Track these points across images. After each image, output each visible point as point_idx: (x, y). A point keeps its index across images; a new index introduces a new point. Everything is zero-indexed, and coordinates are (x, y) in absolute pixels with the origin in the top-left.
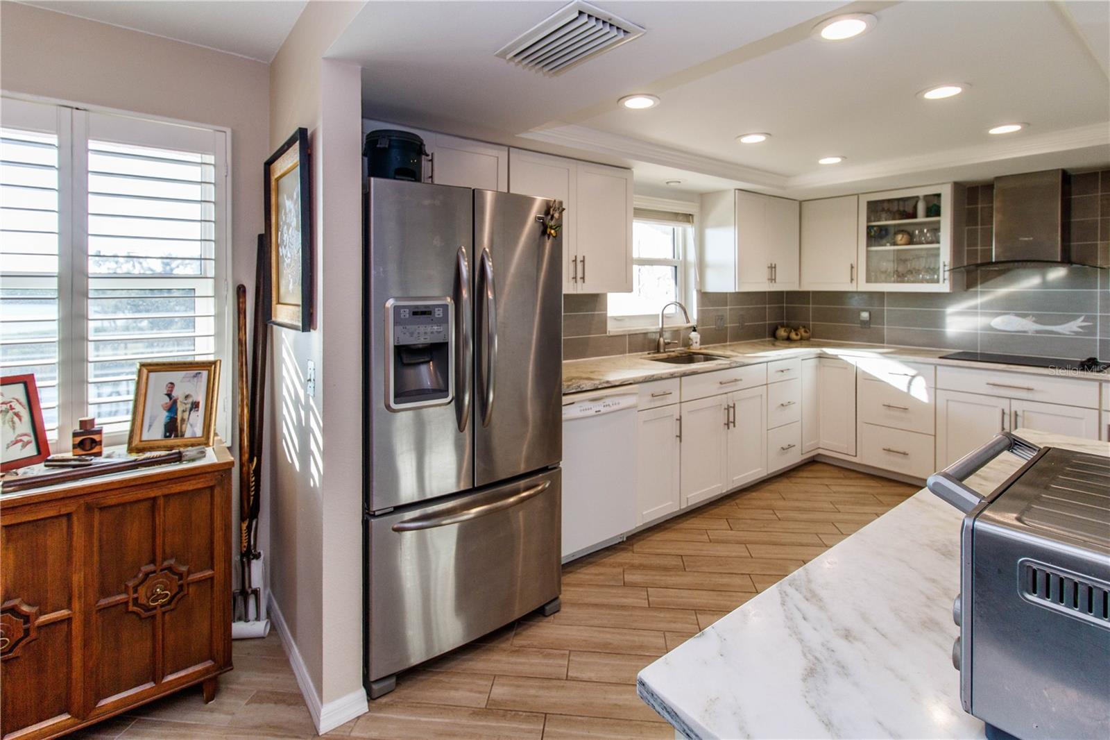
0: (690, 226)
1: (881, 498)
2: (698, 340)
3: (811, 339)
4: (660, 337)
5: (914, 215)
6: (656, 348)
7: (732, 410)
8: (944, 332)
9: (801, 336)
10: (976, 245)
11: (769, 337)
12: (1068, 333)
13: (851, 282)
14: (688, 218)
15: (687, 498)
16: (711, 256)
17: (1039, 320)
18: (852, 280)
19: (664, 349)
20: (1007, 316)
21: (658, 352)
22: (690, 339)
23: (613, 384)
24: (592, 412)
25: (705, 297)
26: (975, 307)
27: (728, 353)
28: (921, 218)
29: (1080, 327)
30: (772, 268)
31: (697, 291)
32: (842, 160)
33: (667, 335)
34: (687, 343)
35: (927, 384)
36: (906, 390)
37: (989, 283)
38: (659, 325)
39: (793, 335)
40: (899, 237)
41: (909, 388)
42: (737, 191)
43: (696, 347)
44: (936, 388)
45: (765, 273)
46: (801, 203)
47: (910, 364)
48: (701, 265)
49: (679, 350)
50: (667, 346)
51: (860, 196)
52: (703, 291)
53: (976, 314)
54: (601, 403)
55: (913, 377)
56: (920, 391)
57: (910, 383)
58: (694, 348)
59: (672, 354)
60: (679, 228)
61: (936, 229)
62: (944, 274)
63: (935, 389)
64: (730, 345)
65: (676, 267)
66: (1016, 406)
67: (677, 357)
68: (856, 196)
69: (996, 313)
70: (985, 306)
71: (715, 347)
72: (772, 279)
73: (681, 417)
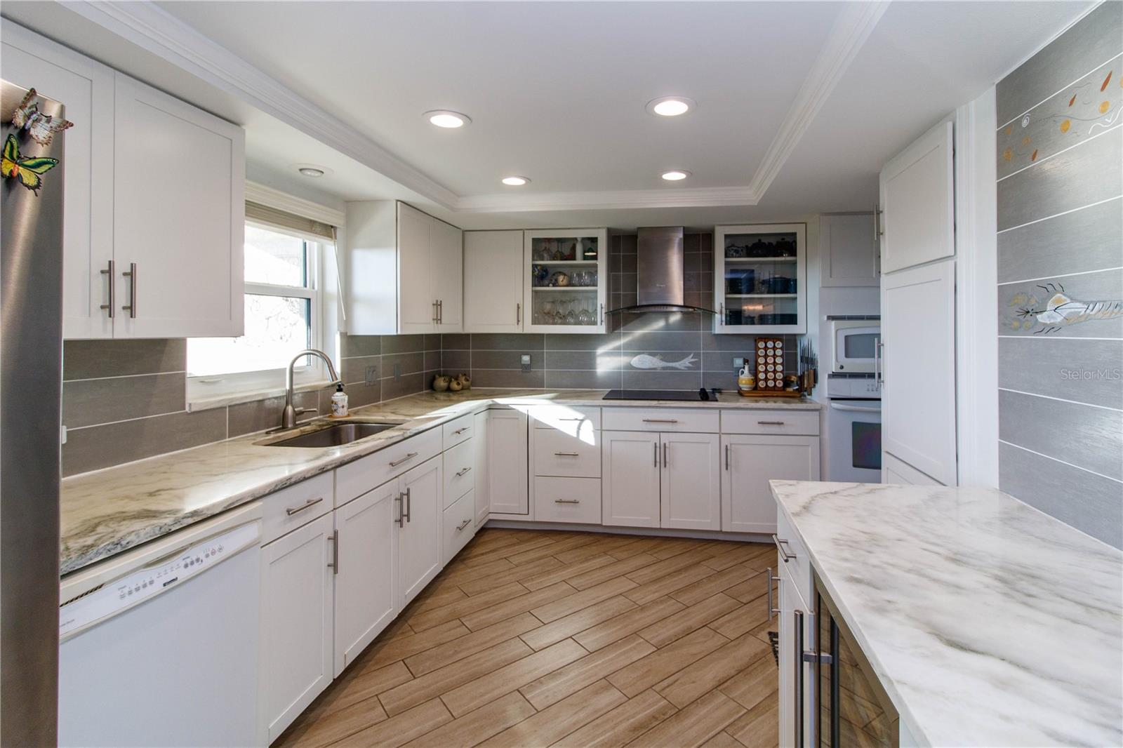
0: (332, 243)
1: (562, 557)
2: (346, 403)
3: (472, 388)
4: (287, 404)
5: (573, 257)
6: (281, 422)
7: (405, 498)
8: (595, 372)
9: (463, 386)
10: (619, 290)
11: (426, 389)
12: (683, 368)
13: (518, 324)
14: (328, 230)
15: (345, 655)
16: (361, 286)
17: (665, 358)
18: (518, 321)
19: (294, 422)
20: (642, 356)
21: (284, 428)
22: (332, 402)
23: (210, 513)
24: (157, 588)
25: (353, 343)
26: (619, 348)
27: (391, 417)
28: (579, 261)
29: (690, 363)
30: (438, 305)
31: (341, 334)
32: (527, 183)
33: (297, 399)
34: (329, 408)
35: (594, 426)
36: (575, 435)
37: (629, 325)
38: (285, 386)
39: (454, 385)
40: (561, 278)
41: (578, 433)
42: (399, 203)
43: (342, 413)
44: (602, 430)
45: (430, 312)
46: (464, 231)
47: (578, 408)
48: (348, 297)
49: (315, 421)
50: (298, 417)
51: (526, 231)
52: (348, 334)
53: (619, 354)
54: (179, 561)
55: (582, 421)
56: (588, 435)
57: (579, 428)
58: (340, 415)
59: (308, 428)
60: (315, 243)
61: (593, 272)
62: (601, 315)
63: (600, 431)
64: (385, 405)
65: (309, 300)
66: (665, 438)
67: (316, 431)
68: (522, 231)
69: (634, 353)
70: (627, 346)
71: (366, 410)
72: (438, 320)
73: (336, 533)
